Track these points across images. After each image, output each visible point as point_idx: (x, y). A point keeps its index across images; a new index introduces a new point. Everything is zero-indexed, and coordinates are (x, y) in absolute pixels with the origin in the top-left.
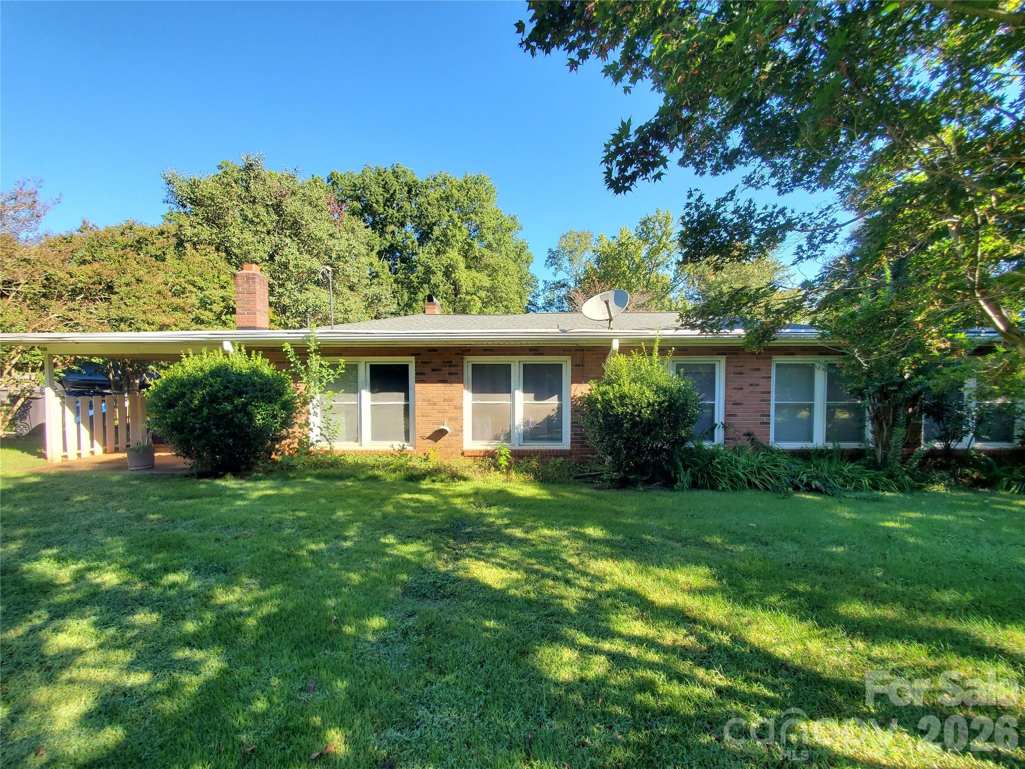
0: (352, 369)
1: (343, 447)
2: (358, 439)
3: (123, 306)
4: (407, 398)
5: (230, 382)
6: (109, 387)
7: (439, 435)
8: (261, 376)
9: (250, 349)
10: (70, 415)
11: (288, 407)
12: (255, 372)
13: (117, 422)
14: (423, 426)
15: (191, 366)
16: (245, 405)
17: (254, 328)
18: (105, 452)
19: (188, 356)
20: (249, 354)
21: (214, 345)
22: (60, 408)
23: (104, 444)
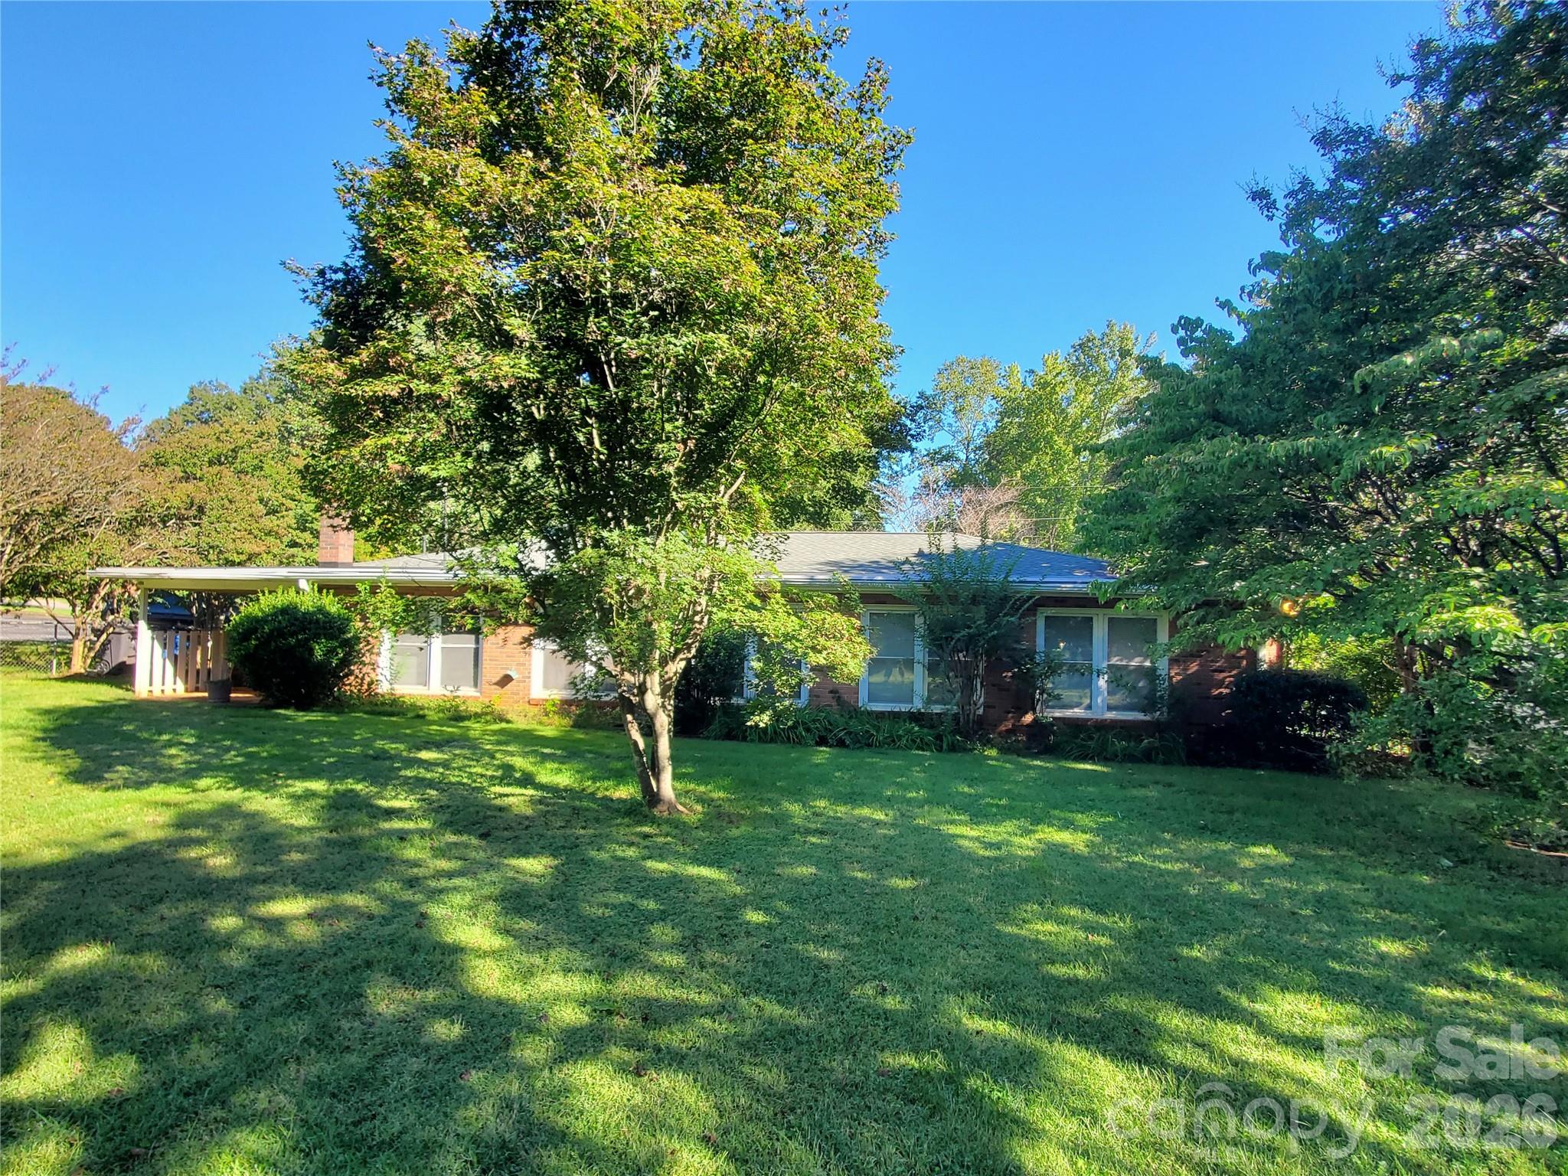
0: (424, 608)
1: (408, 690)
2: (426, 683)
3: (214, 533)
4: (477, 641)
5: (296, 619)
6: (191, 623)
7: (506, 680)
8: (327, 614)
9: (323, 587)
10: (158, 649)
11: (350, 645)
12: (321, 610)
13: (199, 666)
14: (491, 671)
15: (267, 603)
16: (307, 640)
17: (335, 565)
18: (187, 691)
19: (263, 593)
20: (320, 591)
21: (291, 583)
22: (150, 641)
23: (186, 682)
